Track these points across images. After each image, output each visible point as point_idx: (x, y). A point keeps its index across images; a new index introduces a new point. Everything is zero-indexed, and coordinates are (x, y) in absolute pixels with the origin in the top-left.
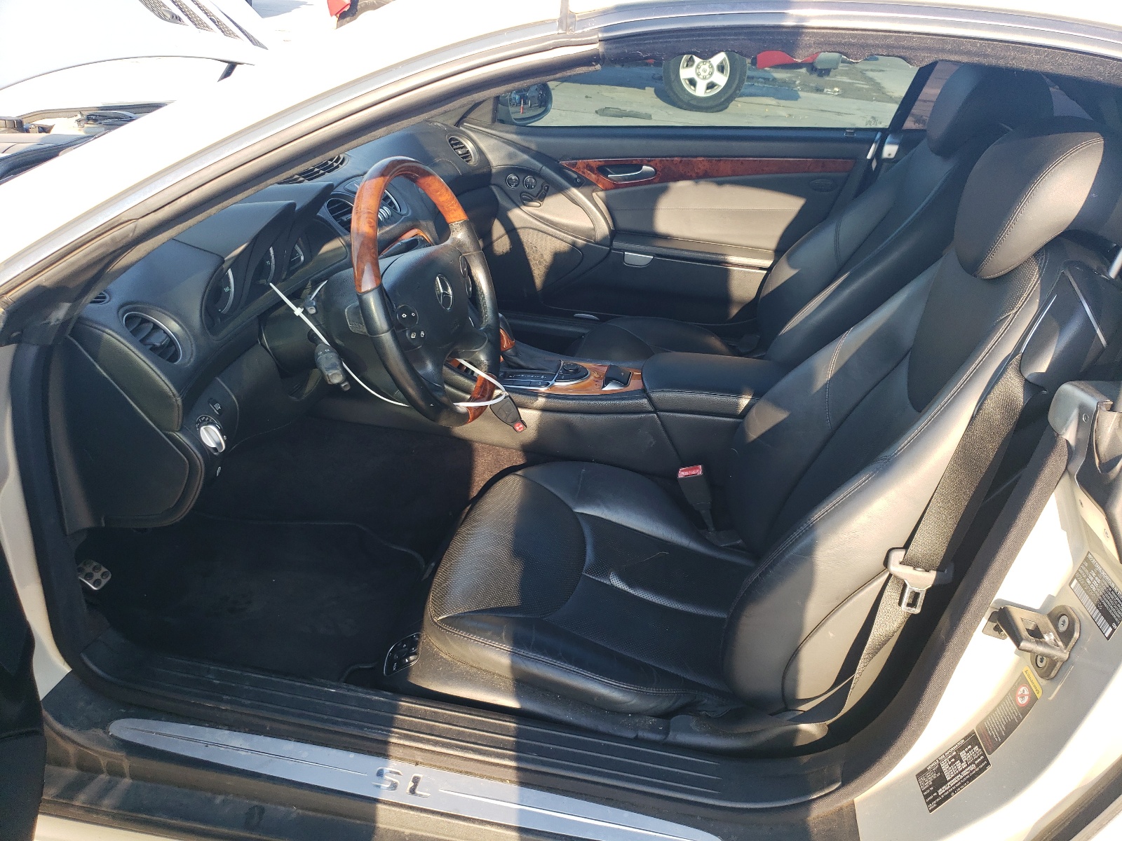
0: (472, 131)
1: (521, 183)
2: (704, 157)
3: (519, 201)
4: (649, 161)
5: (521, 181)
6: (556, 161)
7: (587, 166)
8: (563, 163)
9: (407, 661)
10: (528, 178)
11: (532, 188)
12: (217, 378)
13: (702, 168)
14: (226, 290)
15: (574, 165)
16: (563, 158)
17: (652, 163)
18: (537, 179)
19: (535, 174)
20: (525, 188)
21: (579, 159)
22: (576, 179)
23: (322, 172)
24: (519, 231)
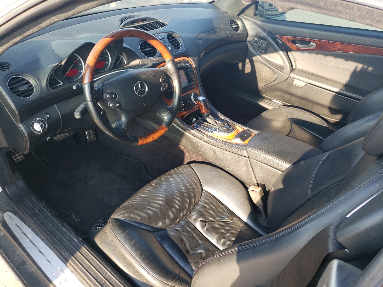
0: (243, 18)
1: (259, 42)
2: (340, 42)
3: (257, 50)
4: (314, 40)
5: (259, 41)
6: (275, 35)
7: (287, 39)
8: (278, 36)
9: (98, 228)
10: (262, 41)
11: (263, 45)
12: (55, 105)
13: (338, 47)
14: (80, 71)
15: (282, 38)
16: (278, 34)
17: (315, 42)
18: (265, 41)
19: (265, 39)
20: (261, 45)
21: (284, 35)
22: (281, 44)
23: (149, 29)
24: (254, 62)
